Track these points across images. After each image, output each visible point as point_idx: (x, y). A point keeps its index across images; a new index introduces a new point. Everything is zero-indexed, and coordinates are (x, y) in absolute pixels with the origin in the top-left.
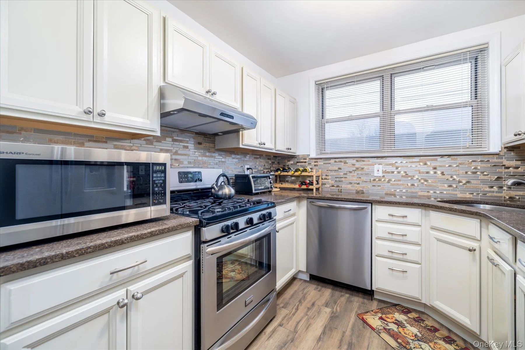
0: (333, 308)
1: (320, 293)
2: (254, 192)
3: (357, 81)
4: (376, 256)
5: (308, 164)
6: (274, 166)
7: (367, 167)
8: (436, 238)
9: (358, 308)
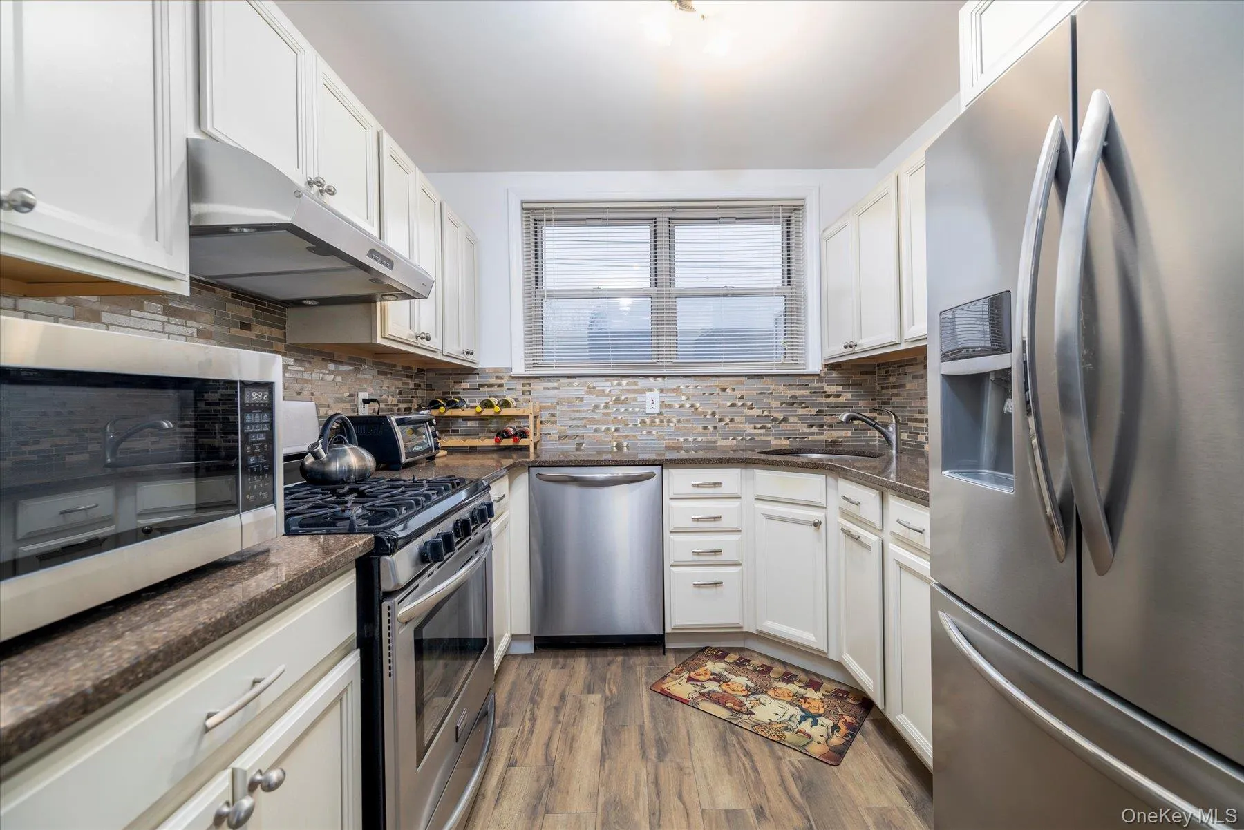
0: (605, 691)
1: (566, 671)
2: (404, 460)
3: (610, 219)
4: (672, 566)
5: (508, 389)
6: (420, 393)
7: (633, 395)
8: (764, 515)
9: (646, 675)
